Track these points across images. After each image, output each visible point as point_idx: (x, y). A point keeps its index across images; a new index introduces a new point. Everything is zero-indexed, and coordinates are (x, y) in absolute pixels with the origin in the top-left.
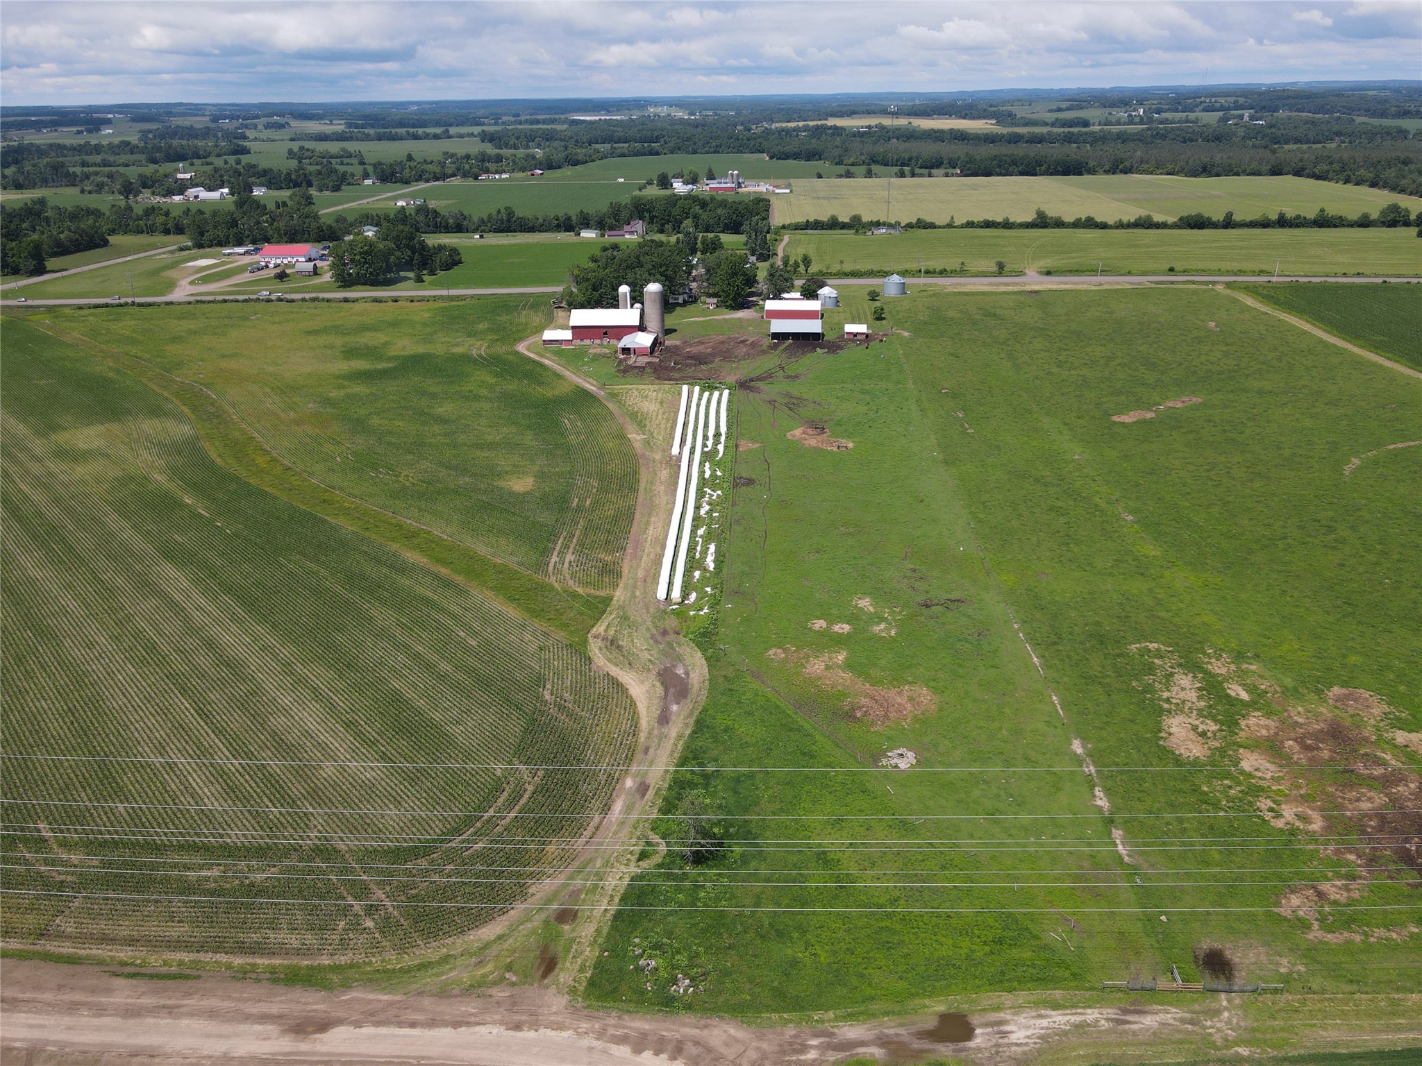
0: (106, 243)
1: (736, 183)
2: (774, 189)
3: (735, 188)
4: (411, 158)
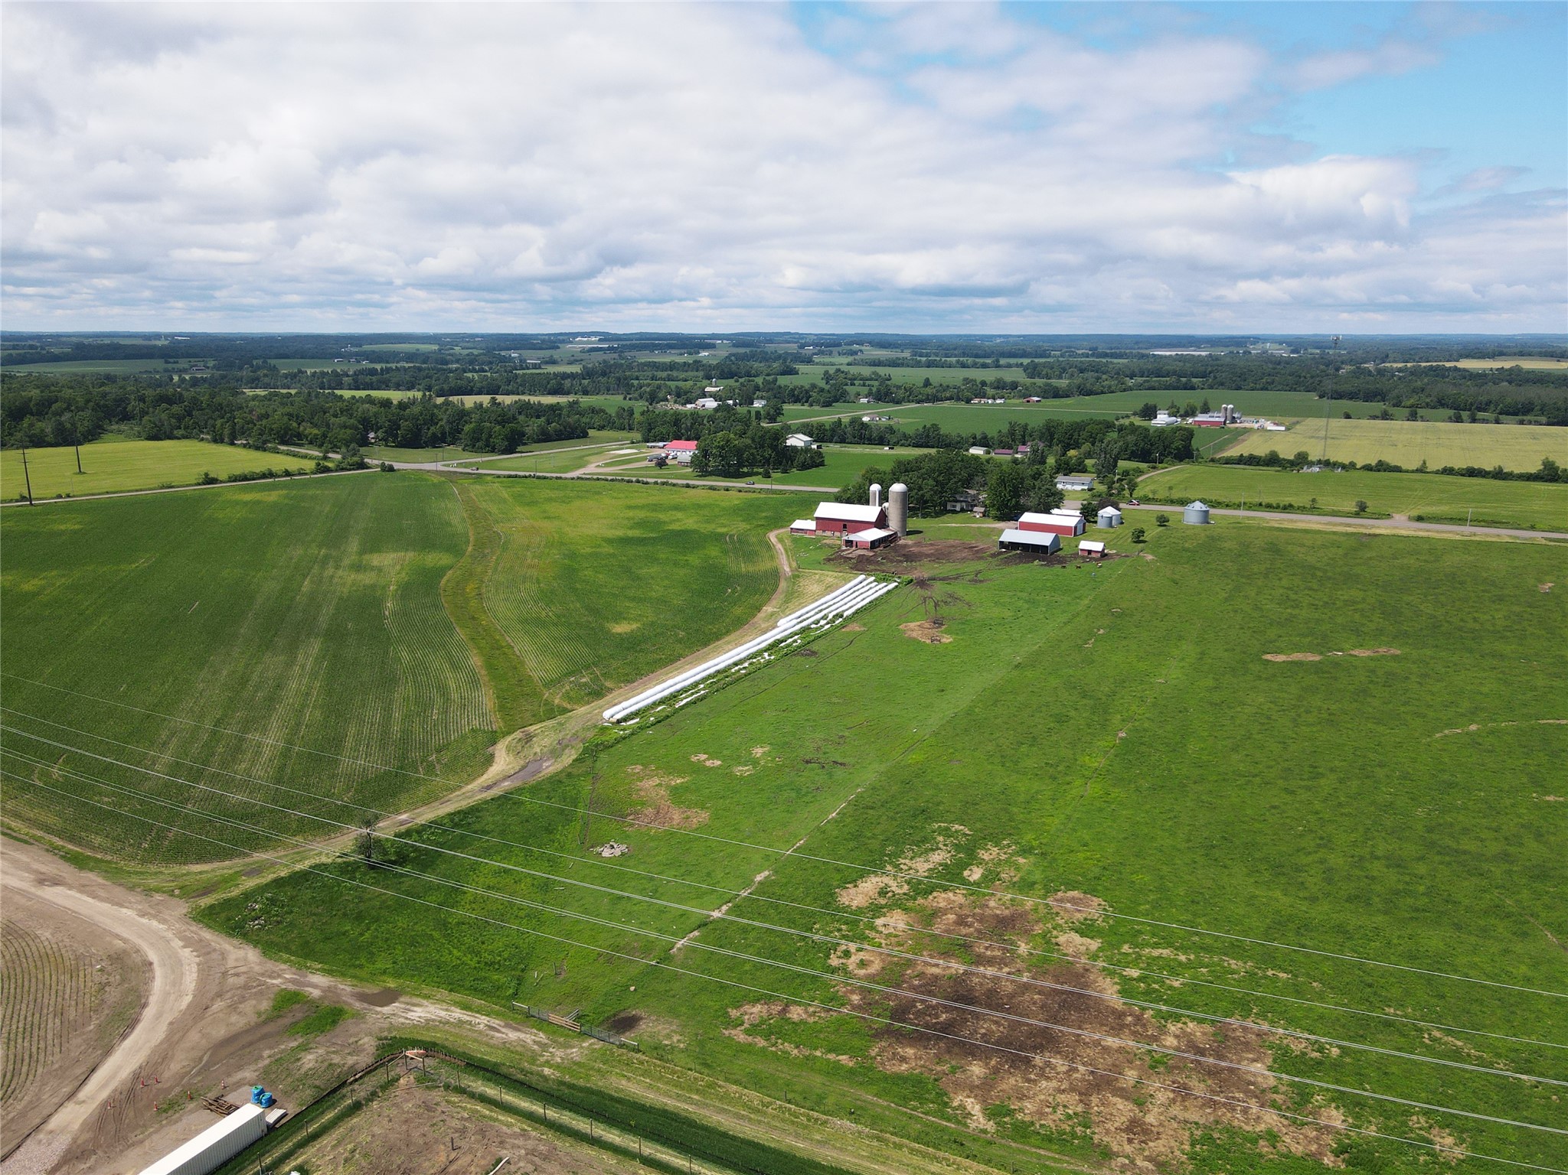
0: (585, 435)
1: (1229, 417)
2: (1270, 426)
3: (1225, 423)
4: (927, 383)
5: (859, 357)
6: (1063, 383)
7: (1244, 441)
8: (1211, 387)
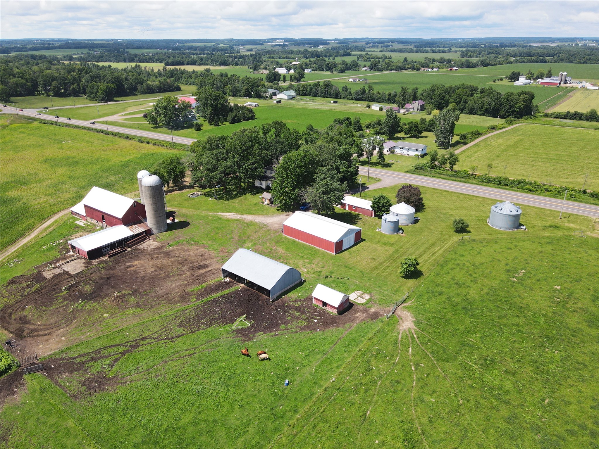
1: (563, 80)
2: (588, 86)
3: (560, 84)
4: (406, 60)
5: (391, 48)
6: (474, 60)
7: (571, 96)
8: (556, 62)
